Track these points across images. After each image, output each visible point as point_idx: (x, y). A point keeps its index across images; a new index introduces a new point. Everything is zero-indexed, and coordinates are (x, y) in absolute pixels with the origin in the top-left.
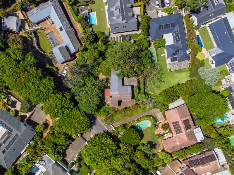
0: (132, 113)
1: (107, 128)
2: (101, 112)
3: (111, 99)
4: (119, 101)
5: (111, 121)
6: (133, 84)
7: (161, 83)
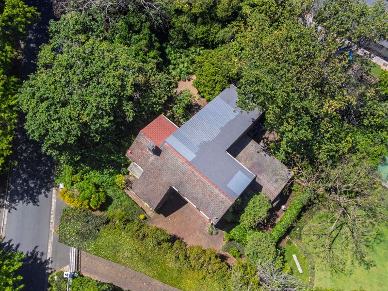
0: (180, 271)
1: (54, 252)
2: (82, 179)
3: (152, 164)
4: (171, 189)
5: (84, 236)
6: (263, 180)
7: (356, 264)
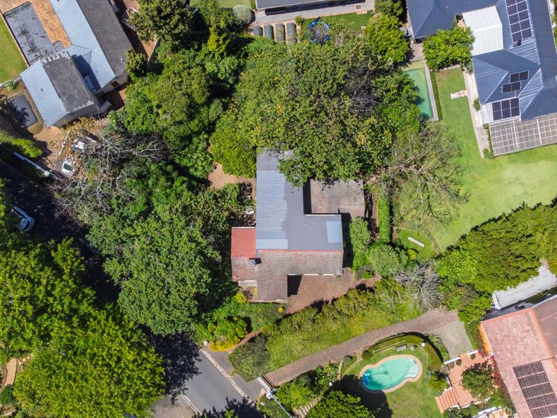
0: (344, 326)
1: (244, 389)
2: (216, 324)
3: (260, 271)
4: (289, 277)
5: (259, 364)
6: (346, 207)
7: (457, 205)
